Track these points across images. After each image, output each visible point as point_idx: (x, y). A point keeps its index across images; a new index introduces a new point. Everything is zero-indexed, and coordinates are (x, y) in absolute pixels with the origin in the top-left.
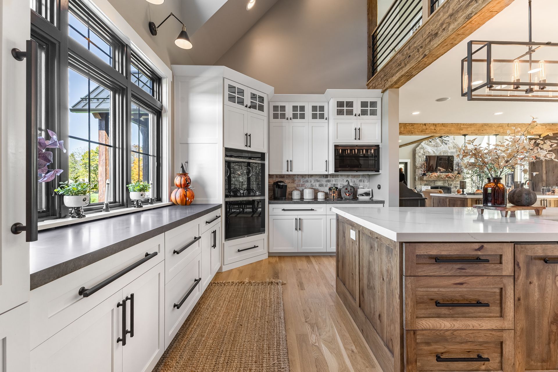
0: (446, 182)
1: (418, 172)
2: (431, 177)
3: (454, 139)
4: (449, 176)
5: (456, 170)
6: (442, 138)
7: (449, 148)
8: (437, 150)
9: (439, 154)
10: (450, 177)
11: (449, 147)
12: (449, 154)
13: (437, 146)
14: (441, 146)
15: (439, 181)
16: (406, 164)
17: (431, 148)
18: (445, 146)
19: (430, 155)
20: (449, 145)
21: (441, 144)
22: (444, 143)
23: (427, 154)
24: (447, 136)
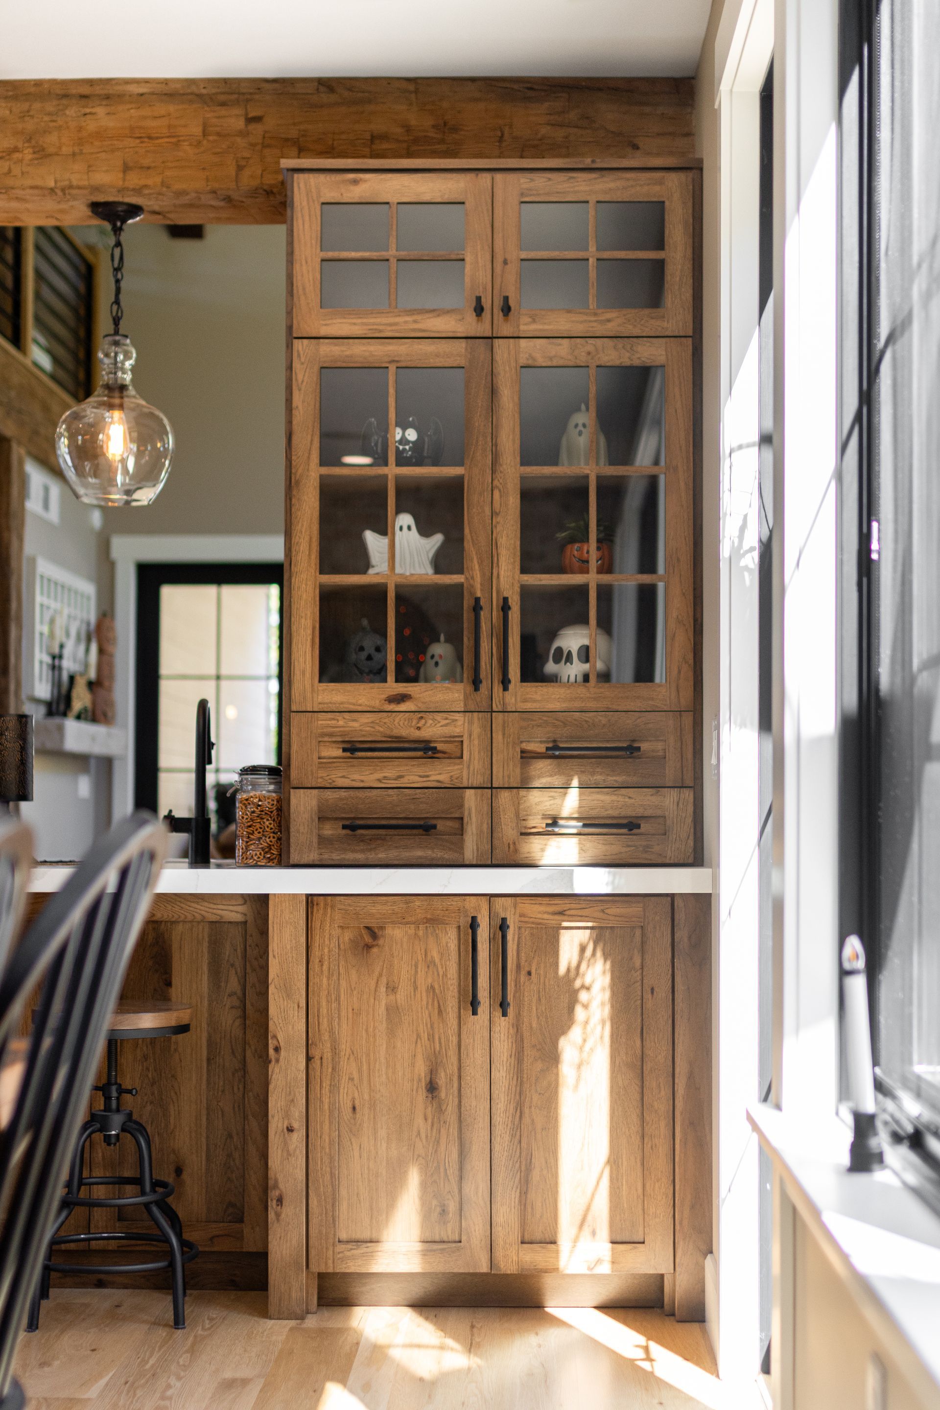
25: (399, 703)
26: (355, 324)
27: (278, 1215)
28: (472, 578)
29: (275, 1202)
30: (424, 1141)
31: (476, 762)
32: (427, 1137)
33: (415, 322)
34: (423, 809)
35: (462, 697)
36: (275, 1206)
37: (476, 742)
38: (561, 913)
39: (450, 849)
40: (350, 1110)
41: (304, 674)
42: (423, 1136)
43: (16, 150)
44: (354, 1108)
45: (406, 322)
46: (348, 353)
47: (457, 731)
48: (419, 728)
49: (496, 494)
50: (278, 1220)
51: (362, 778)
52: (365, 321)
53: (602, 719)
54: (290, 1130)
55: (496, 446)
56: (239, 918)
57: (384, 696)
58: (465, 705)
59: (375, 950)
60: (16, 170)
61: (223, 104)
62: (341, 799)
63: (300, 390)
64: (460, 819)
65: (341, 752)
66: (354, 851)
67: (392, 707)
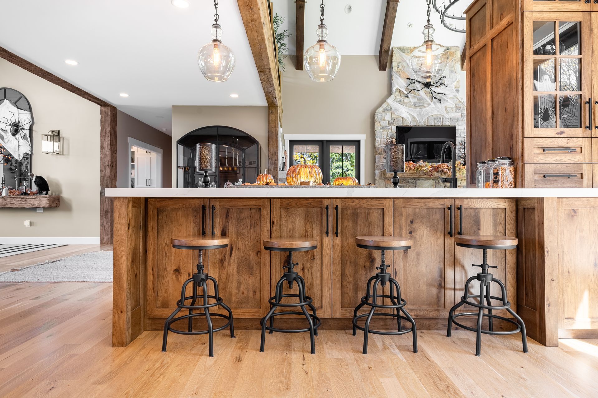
1: (379, 161)
4: (440, 170)
5: (459, 156)
6: (430, 89)
7: (446, 110)
8: (420, 114)
9: (425, 123)
10: (443, 171)
11: (446, 107)
12: (447, 123)
13: (420, 105)
14: (429, 104)
15: (426, 179)
16: (357, 143)
17: (408, 111)
18: (439, 105)
19: (405, 125)
21: (429, 101)
22: (435, 98)
23: (398, 121)
24: (441, 84)
25: (561, 135)
26: (544, 6)
27: (549, 310)
28: (585, 92)
29: (548, 305)
30: (593, 283)
31: (587, 154)
32: (594, 282)
33: (565, 6)
34: (569, 170)
35: (582, 132)
36: (548, 307)
37: (587, 148)
39: (579, 184)
40: (568, 272)
41: (529, 124)
42: (593, 281)
44: (569, 272)
45: (562, 6)
46: (542, 16)
47: (580, 144)
48: (567, 143)
49: (593, 64)
50: (549, 312)
51: (549, 160)
52: (548, 5)
54: (553, 280)
55: (592, 48)
56: (503, 207)
57: (556, 132)
58: (583, 135)
59: (575, 217)
62: (542, 167)
63: (526, 29)
64: (582, 174)
65: (542, 151)
66: (546, 184)
67: (559, 136)
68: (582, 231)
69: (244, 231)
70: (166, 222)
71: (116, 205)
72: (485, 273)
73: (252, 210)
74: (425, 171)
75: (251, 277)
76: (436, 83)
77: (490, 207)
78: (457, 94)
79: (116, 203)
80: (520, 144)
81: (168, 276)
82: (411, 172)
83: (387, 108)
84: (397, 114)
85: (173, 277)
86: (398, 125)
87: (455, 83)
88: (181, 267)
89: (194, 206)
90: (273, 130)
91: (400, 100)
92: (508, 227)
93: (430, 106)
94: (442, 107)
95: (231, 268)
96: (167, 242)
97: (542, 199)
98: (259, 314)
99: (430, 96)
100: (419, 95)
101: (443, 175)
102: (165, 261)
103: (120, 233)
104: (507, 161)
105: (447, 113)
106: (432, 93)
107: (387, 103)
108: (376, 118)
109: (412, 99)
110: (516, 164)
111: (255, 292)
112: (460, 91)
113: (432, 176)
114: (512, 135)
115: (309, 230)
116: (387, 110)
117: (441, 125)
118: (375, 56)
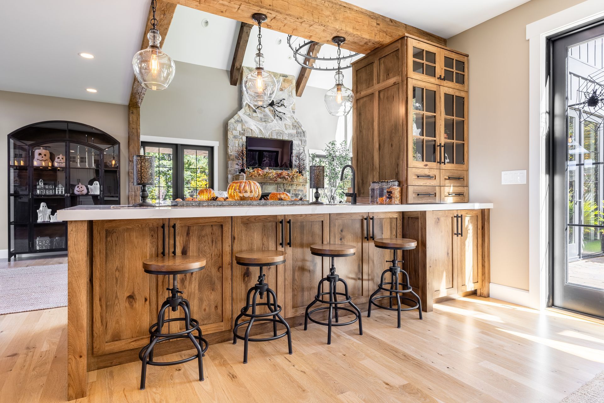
0: (282, 186)
1: (231, 167)
2: (252, 176)
3: (294, 112)
4: (282, 176)
5: (295, 166)
6: (273, 108)
7: (285, 126)
8: (265, 128)
9: (269, 136)
10: (284, 177)
11: (285, 124)
12: (286, 138)
13: (265, 120)
14: (273, 121)
15: (270, 184)
16: (211, 149)
17: (256, 124)
18: (280, 121)
19: (253, 136)
20: (286, 122)
21: (273, 118)
22: (277, 116)
23: (248, 132)
24: (282, 105)
26: (418, 77)
27: (428, 287)
28: (437, 139)
31: (438, 180)
33: (428, 79)
34: (430, 191)
35: (436, 166)
37: (438, 176)
38: (467, 213)
42: (447, 265)
43: (330, 16)
46: (417, 83)
47: (435, 173)
48: (429, 172)
49: (441, 121)
50: (428, 289)
51: (420, 183)
52: (420, 76)
53: (456, 171)
54: (430, 267)
55: (440, 110)
56: (395, 217)
57: (424, 165)
58: (436, 168)
59: (439, 223)
60: (330, 22)
61: (372, 18)
62: (417, 188)
63: (409, 90)
64: (435, 193)
65: (416, 177)
66: (419, 200)
67: (425, 167)
68: (442, 232)
69: (205, 248)
70: (116, 245)
71: (72, 230)
72: (395, 267)
73: (213, 226)
74: (271, 177)
75: (213, 293)
76: (278, 103)
77: (389, 217)
78: (293, 115)
79: (71, 228)
80: (405, 172)
81: (119, 304)
82: (260, 178)
83: (238, 119)
84: (247, 126)
85: (126, 305)
86: (247, 136)
87: (292, 105)
88: (136, 293)
89: (151, 226)
90: (134, 131)
91: (249, 114)
92: (398, 231)
93: (273, 122)
94: (282, 124)
95: (193, 286)
96: (117, 267)
97: (425, 212)
98: (221, 328)
99: (273, 114)
100: (264, 111)
101: (284, 180)
102: (116, 288)
103: (77, 264)
104: (397, 183)
105: (286, 129)
106: (275, 112)
107: (239, 115)
108: (229, 127)
109: (259, 115)
110: (401, 185)
111: (216, 307)
112: (295, 113)
113: (276, 182)
114: (398, 165)
115: (266, 243)
116: (238, 121)
117: (282, 139)
118: (227, 71)
